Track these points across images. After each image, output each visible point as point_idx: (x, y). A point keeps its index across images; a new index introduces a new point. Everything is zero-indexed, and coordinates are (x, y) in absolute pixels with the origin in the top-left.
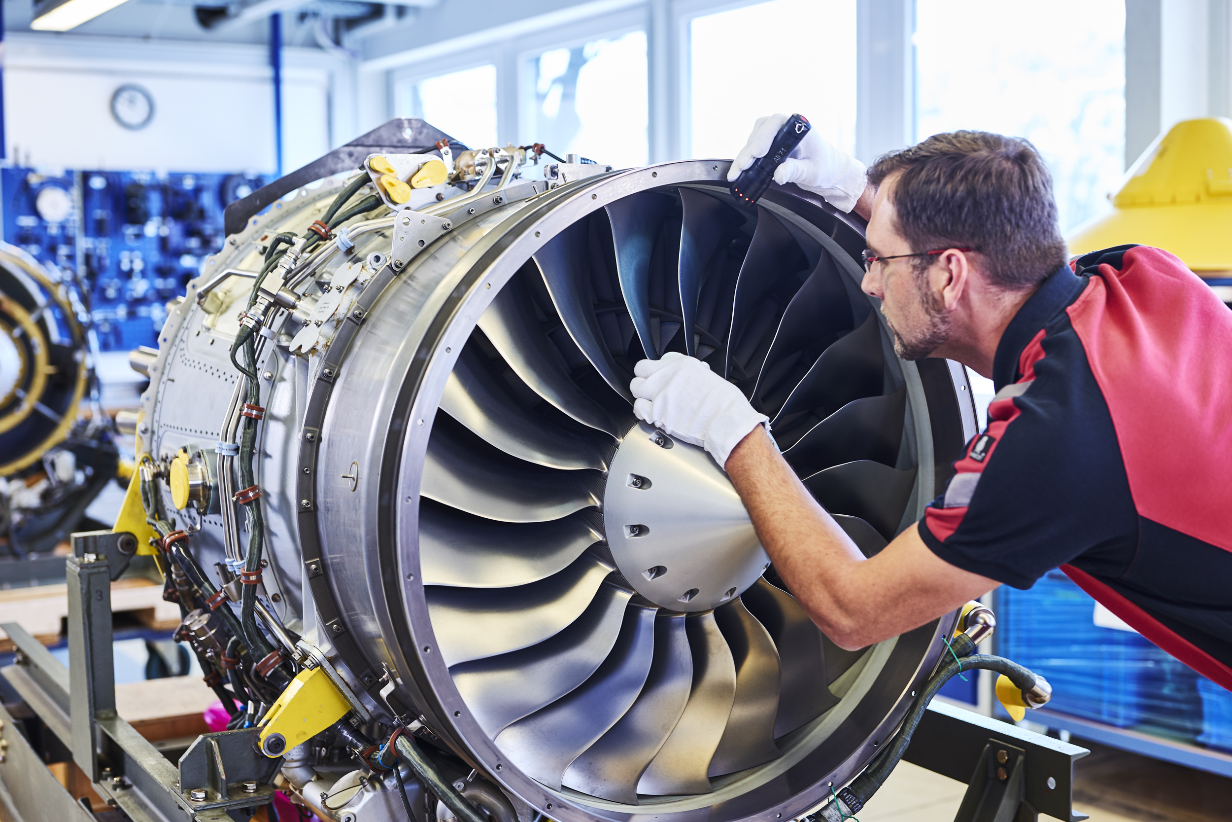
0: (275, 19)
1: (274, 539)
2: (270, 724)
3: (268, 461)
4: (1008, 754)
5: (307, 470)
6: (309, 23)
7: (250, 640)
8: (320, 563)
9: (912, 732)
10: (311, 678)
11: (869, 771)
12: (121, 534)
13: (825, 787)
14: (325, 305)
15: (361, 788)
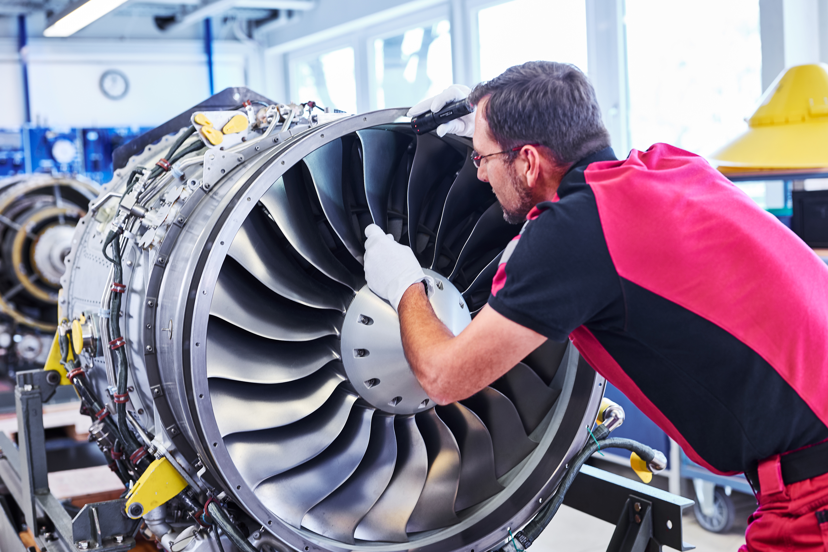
0: (208, 22)
1: (137, 372)
2: (132, 496)
3: (131, 320)
4: (641, 506)
5: (149, 326)
6: (230, 24)
7: (125, 440)
8: (160, 388)
9: (565, 492)
10: (159, 465)
11: (537, 519)
12: (49, 371)
13: (505, 531)
14: (161, 215)
15: (194, 538)
